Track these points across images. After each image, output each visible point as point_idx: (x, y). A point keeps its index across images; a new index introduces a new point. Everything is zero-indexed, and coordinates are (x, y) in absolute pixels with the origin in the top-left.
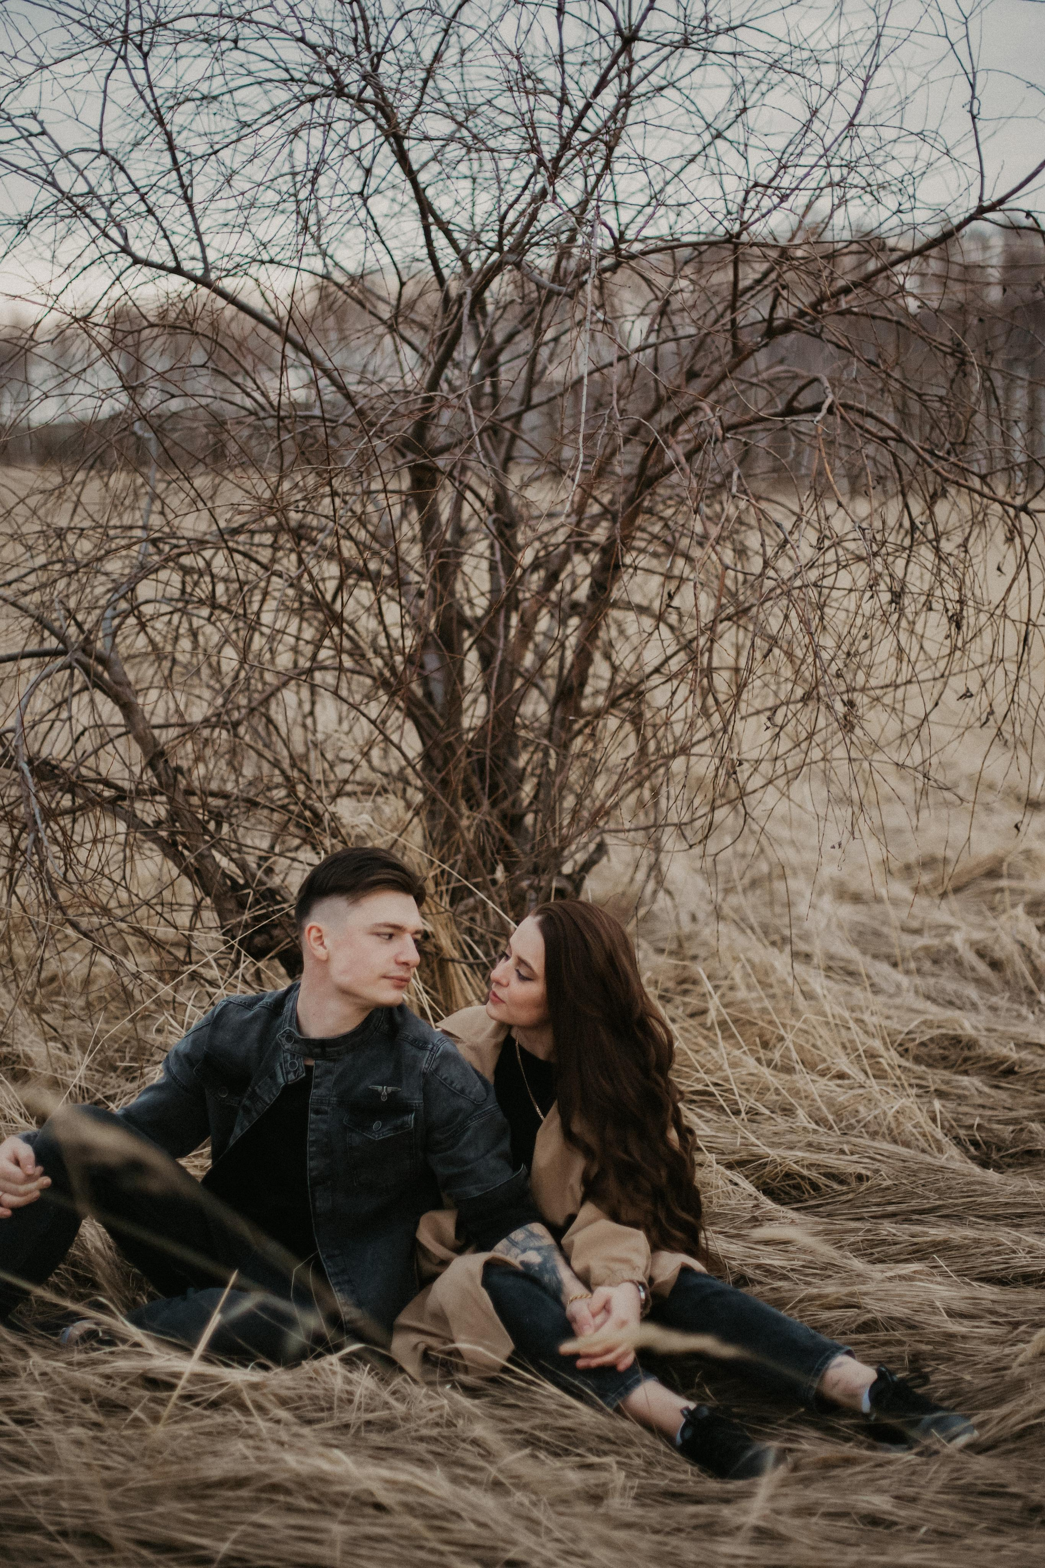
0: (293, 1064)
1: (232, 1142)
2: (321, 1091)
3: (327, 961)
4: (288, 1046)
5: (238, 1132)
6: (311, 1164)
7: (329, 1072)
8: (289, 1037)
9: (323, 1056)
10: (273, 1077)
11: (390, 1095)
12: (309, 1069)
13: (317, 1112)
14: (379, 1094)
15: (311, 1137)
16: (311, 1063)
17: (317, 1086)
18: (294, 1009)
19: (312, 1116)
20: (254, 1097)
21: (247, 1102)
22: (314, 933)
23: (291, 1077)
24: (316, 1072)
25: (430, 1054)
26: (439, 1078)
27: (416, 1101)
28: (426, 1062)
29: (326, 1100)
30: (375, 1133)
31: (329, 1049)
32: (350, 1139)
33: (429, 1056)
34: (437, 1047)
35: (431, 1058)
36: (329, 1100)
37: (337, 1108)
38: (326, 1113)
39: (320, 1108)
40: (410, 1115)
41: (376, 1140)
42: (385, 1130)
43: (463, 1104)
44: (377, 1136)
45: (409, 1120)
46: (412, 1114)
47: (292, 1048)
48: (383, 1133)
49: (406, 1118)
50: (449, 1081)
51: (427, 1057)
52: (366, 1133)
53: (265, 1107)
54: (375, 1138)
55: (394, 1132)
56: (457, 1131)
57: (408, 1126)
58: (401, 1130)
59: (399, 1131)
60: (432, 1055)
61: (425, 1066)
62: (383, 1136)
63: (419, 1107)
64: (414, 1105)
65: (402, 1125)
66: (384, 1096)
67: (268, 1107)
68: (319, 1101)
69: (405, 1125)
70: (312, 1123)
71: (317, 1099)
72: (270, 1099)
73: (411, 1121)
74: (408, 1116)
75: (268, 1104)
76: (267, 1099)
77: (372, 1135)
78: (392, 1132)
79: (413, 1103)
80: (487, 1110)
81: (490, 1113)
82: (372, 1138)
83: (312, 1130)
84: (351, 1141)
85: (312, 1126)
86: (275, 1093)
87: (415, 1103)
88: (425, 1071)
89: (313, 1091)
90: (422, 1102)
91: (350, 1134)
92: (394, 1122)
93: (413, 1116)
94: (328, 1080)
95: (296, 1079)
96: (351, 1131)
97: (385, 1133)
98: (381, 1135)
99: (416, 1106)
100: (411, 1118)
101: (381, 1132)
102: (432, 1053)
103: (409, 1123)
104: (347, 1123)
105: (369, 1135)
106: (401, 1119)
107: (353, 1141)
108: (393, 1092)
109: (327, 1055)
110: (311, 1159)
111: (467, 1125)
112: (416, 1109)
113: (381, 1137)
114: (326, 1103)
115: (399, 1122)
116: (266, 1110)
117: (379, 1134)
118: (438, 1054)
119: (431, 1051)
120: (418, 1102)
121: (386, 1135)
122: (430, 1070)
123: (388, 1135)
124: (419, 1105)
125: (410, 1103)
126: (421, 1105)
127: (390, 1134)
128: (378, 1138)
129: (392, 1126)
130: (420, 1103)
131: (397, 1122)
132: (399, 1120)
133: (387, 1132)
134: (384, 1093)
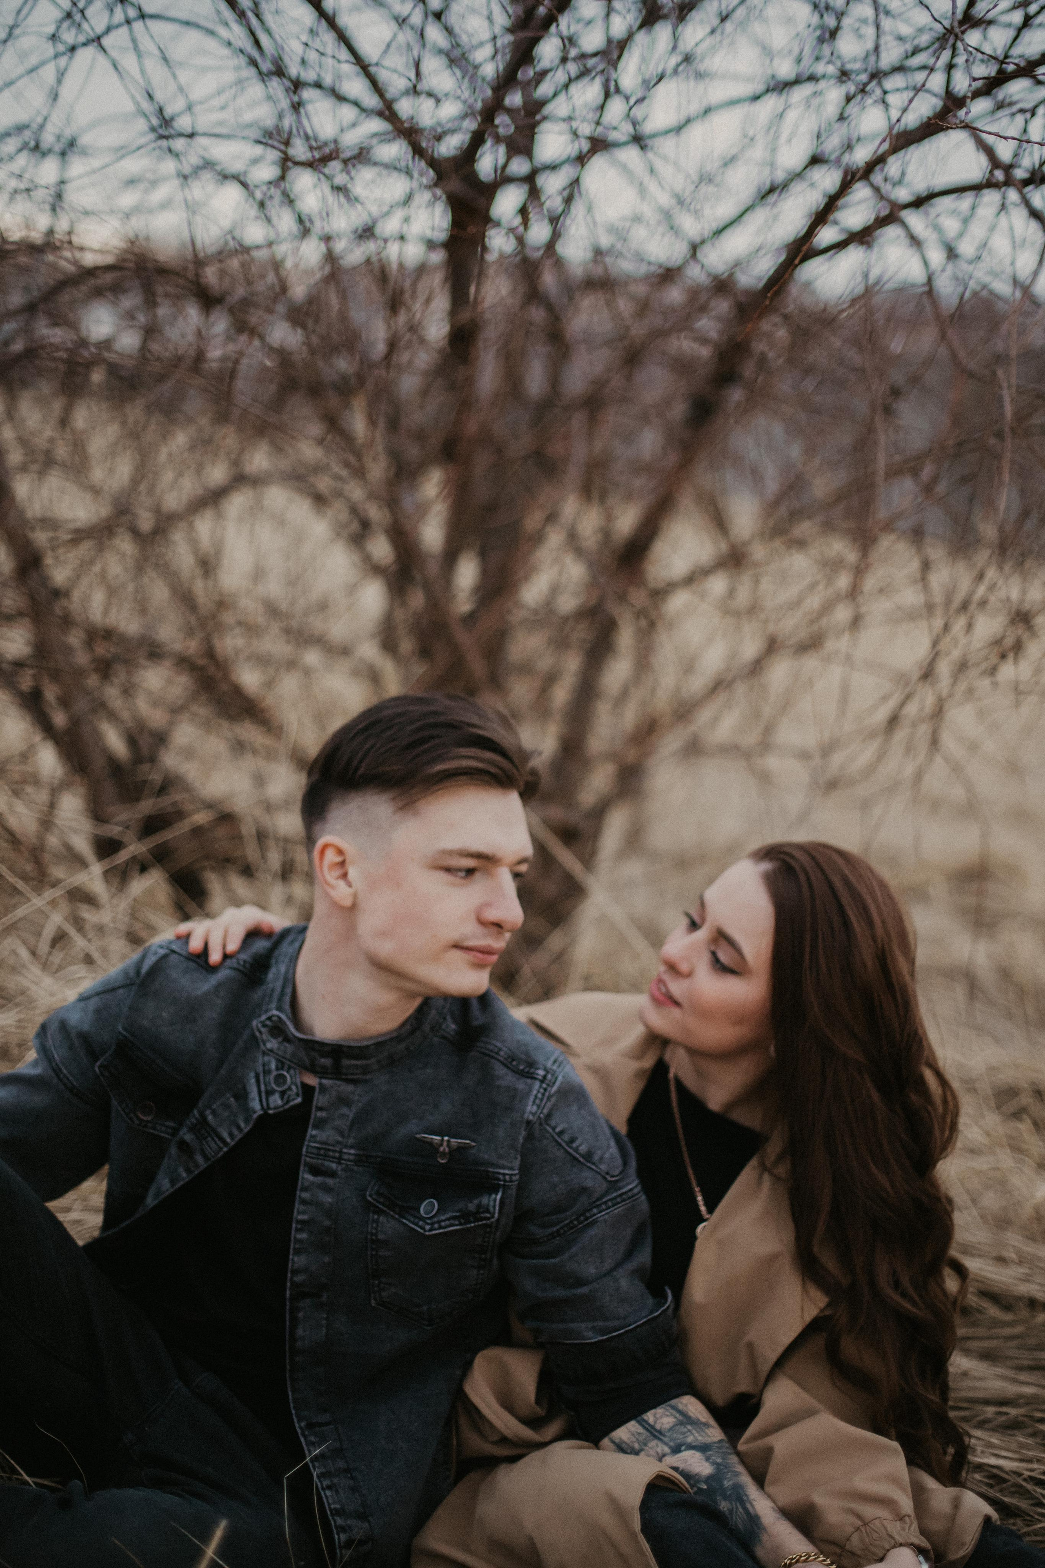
0: (280, 1079)
1: (150, 1201)
2: (327, 1135)
3: (353, 908)
4: (272, 1044)
5: (164, 1184)
6: (298, 1261)
7: (343, 1101)
8: (277, 1030)
9: (337, 1073)
10: (242, 1096)
11: (455, 1154)
12: (308, 1091)
13: (315, 1171)
14: (433, 1148)
15: (300, 1214)
16: (312, 1080)
17: (320, 1124)
18: (290, 982)
19: (306, 1177)
20: (203, 1129)
21: (188, 1137)
22: (332, 855)
23: (276, 1100)
24: (319, 1100)
25: (541, 1087)
26: (550, 1130)
27: (506, 1172)
28: (534, 1102)
29: (335, 1151)
30: (424, 1221)
31: (345, 1062)
32: (374, 1225)
33: (538, 1092)
34: (553, 1075)
35: (543, 1095)
36: (341, 1152)
37: (355, 1168)
38: (333, 1174)
39: (323, 1165)
40: (493, 1196)
41: (427, 1233)
42: (443, 1218)
43: (588, 1179)
44: (428, 1227)
45: (492, 1203)
46: (497, 1194)
47: (279, 1049)
48: (439, 1222)
49: (485, 1200)
50: (566, 1137)
51: (535, 1092)
52: (407, 1220)
53: (221, 1149)
54: (425, 1230)
55: (460, 1224)
56: (571, 1225)
57: (488, 1215)
58: (474, 1222)
59: (470, 1222)
60: (545, 1090)
61: (531, 1108)
62: (440, 1228)
63: (511, 1181)
64: (501, 1177)
65: (478, 1212)
66: (444, 1154)
67: (225, 1149)
68: (322, 1152)
69: (483, 1212)
70: (305, 1189)
71: (319, 1149)
72: (231, 1135)
73: (494, 1206)
74: (490, 1197)
75: (226, 1144)
76: (225, 1135)
77: (417, 1225)
78: (457, 1222)
79: (499, 1173)
80: (625, 1193)
81: (629, 1198)
82: (419, 1229)
83: (304, 1202)
84: (376, 1229)
85: (305, 1195)
86: (242, 1125)
87: (504, 1174)
88: (531, 1117)
89: (312, 1132)
90: (517, 1172)
91: (376, 1217)
92: (461, 1205)
93: (499, 1197)
94: (343, 1116)
95: (283, 1106)
96: (380, 1212)
97: (443, 1224)
98: (436, 1226)
99: (505, 1181)
100: (495, 1201)
101: (435, 1220)
102: (544, 1086)
103: (491, 1209)
104: (371, 1196)
105: (413, 1223)
106: (476, 1202)
107: (379, 1229)
108: (461, 1149)
109: (344, 1071)
110: (298, 1252)
111: (592, 1216)
112: (504, 1186)
113: (435, 1229)
114: (334, 1158)
115: (472, 1207)
116: (222, 1153)
117: (432, 1224)
118: (554, 1089)
119: (542, 1081)
120: (510, 1172)
121: (445, 1227)
122: (539, 1116)
123: (449, 1227)
124: (511, 1178)
125: (494, 1172)
126: (515, 1178)
127: (454, 1225)
128: (429, 1231)
129: (458, 1211)
130: (513, 1174)
131: (467, 1206)
132: (471, 1202)
133: (447, 1223)
134: (444, 1149)
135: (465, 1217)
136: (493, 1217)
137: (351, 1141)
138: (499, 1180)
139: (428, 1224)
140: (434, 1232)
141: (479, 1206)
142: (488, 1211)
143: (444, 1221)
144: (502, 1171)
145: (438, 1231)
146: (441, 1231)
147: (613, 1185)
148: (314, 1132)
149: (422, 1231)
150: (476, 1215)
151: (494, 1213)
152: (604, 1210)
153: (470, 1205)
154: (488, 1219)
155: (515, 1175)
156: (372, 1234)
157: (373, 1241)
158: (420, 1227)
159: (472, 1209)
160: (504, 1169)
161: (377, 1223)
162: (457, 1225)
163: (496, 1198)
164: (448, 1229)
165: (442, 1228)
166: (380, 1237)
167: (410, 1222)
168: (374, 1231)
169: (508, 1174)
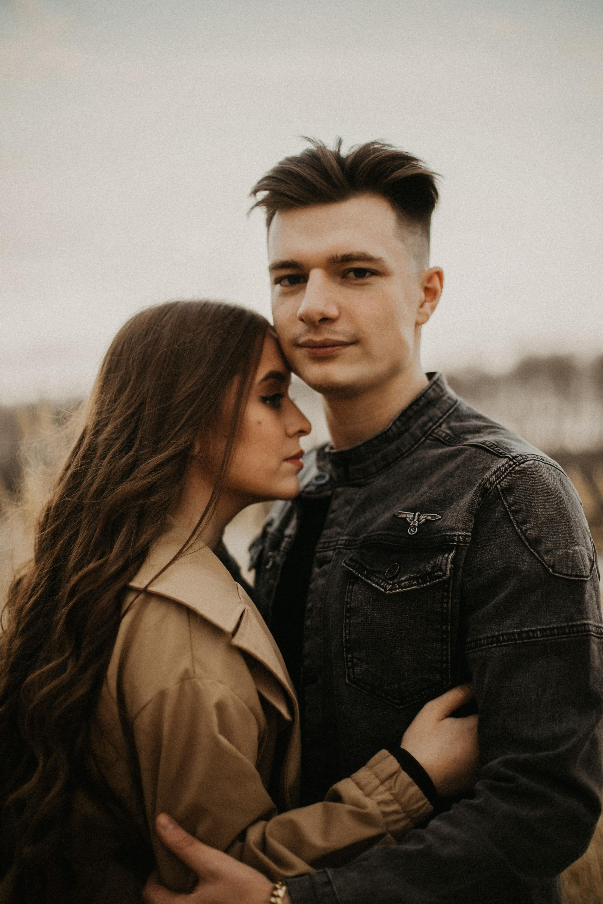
2: (332, 531)
7: (348, 501)
11: (424, 526)
13: (321, 563)
14: (406, 526)
17: (330, 524)
24: (333, 505)
25: (507, 463)
27: (460, 533)
28: (495, 473)
30: (385, 582)
32: (349, 595)
33: (503, 466)
34: (524, 458)
35: (507, 469)
38: (330, 560)
40: (447, 555)
41: (388, 592)
42: (404, 579)
44: (389, 587)
45: (444, 562)
46: (449, 554)
48: (399, 582)
49: (439, 560)
51: (499, 465)
52: (372, 581)
54: (385, 589)
55: (418, 584)
57: (441, 573)
58: (429, 581)
60: (511, 466)
61: (490, 476)
62: (400, 587)
63: (464, 542)
64: (456, 538)
65: (433, 572)
66: (414, 526)
68: (327, 545)
69: (437, 571)
73: (446, 565)
77: (379, 585)
78: (416, 583)
79: (455, 535)
82: (381, 589)
84: (351, 599)
87: (458, 536)
88: (488, 485)
89: (325, 531)
90: (470, 534)
92: (420, 567)
93: (451, 556)
96: (353, 578)
97: (403, 584)
98: (397, 585)
99: (459, 541)
100: (447, 560)
101: (396, 580)
102: (511, 463)
103: (444, 567)
104: (345, 560)
105: (376, 584)
106: (432, 562)
107: (352, 597)
112: (457, 546)
113: (396, 589)
114: (333, 546)
117: (393, 584)
120: (464, 533)
121: (405, 587)
122: (496, 486)
123: (408, 586)
124: (464, 539)
125: (450, 535)
126: (468, 540)
127: (412, 585)
128: (390, 590)
129: (416, 573)
130: (466, 536)
131: (425, 567)
132: (428, 564)
133: (407, 583)
134: (415, 523)
135: (423, 577)
136: (445, 574)
138: (454, 541)
139: (389, 584)
140: (394, 591)
141: (434, 566)
142: (441, 570)
143: (404, 581)
144: (457, 533)
145: (397, 591)
146: (400, 590)
149: (383, 590)
150: (431, 575)
151: (446, 570)
154: (440, 577)
155: (469, 536)
156: (348, 603)
157: (348, 610)
158: (383, 588)
159: (428, 569)
160: (459, 531)
161: (350, 591)
162: (415, 585)
163: (448, 557)
164: (407, 589)
165: (402, 588)
166: (353, 604)
167: (374, 582)
168: (349, 600)
169: (461, 535)
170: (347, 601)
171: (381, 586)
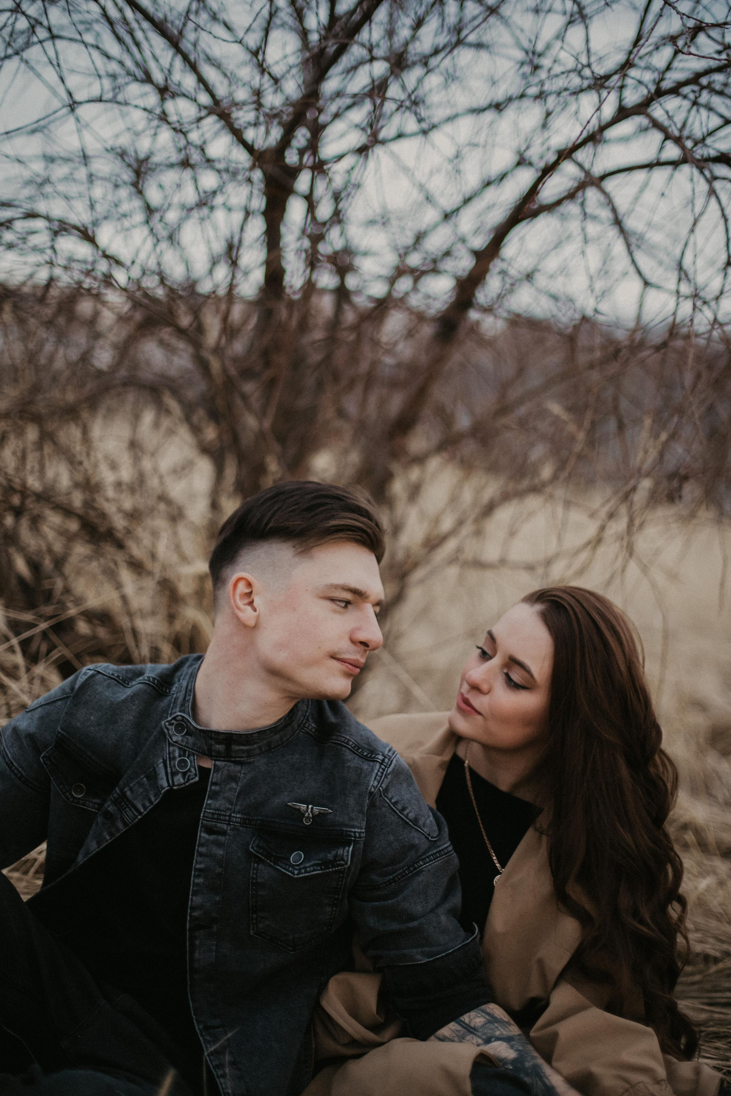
0: (183, 763)
1: (81, 859)
2: (219, 803)
3: (255, 627)
4: (177, 738)
5: (93, 846)
6: (196, 900)
7: (233, 778)
8: (181, 726)
9: (228, 756)
10: (153, 777)
11: (318, 818)
12: (204, 772)
13: (210, 831)
14: (301, 814)
15: (198, 864)
16: (207, 764)
17: (214, 795)
18: (190, 691)
19: (203, 836)
20: (123, 801)
21: (111, 808)
22: (242, 587)
23: (179, 779)
24: (213, 777)
25: (380, 767)
26: (388, 801)
27: (356, 830)
28: (375, 778)
29: (226, 816)
30: (292, 867)
31: (235, 748)
32: (255, 871)
33: (379, 771)
34: (389, 759)
35: (382, 773)
36: (230, 816)
37: (241, 828)
38: (224, 833)
39: (216, 826)
40: (347, 848)
41: (296, 876)
42: (308, 865)
43: (416, 838)
44: (296, 872)
45: (345, 854)
46: (349, 847)
47: (182, 741)
48: (305, 868)
49: (340, 851)
50: (400, 807)
51: (376, 771)
52: (280, 867)
53: (136, 817)
54: (294, 874)
55: (321, 869)
56: (404, 874)
57: (343, 862)
58: (332, 868)
59: (329, 868)
60: (384, 770)
61: (373, 783)
62: (306, 872)
63: (360, 837)
64: (353, 834)
65: (335, 861)
66: (308, 818)
67: (139, 817)
68: (216, 816)
69: (339, 860)
70: (201, 845)
71: (213, 813)
72: (145, 807)
73: (348, 856)
74: (344, 849)
75: (140, 813)
76: (140, 806)
77: (288, 870)
78: (319, 868)
79: (352, 832)
80: (443, 850)
81: (445, 854)
82: (290, 874)
83: (201, 854)
84: (256, 874)
85: (203, 850)
86: (153, 799)
87: (355, 832)
88: (373, 790)
89: (208, 801)
90: (364, 830)
91: (256, 865)
92: (322, 855)
93: (351, 849)
94: (231, 789)
95: (184, 783)
96: (259, 861)
97: (308, 869)
98: (303, 871)
99: (355, 837)
100: (348, 852)
101: (302, 866)
102: (383, 766)
103: (346, 858)
104: (252, 848)
105: (285, 869)
106: (334, 852)
107: (258, 874)
108: (321, 815)
109: (234, 754)
110: (195, 893)
111: (419, 867)
112: (354, 841)
113: (302, 874)
114: (225, 820)
115: (330, 856)
116: (137, 820)
117: (300, 869)
118: (390, 770)
119: (381, 764)
120: (359, 830)
121: (310, 872)
122: (379, 789)
123: (313, 871)
124: (359, 835)
125: (347, 831)
126: (363, 835)
127: (316, 870)
128: (297, 874)
129: (319, 860)
130: (361, 832)
131: (326, 856)
132: (330, 853)
133: (312, 868)
134: (309, 814)
135: (325, 864)
136: (347, 864)
137: (238, 808)
138: (351, 836)
139: (297, 870)
140: (301, 875)
141: (336, 856)
142: (343, 860)
143: (310, 867)
144: (353, 830)
145: (304, 875)
146: (306, 874)
147: (433, 844)
148: (209, 802)
149: (292, 875)
150: (333, 862)
151: (347, 861)
152: (428, 862)
153: (329, 855)
154: (343, 865)
155: (363, 833)
156: (253, 879)
157: (253, 884)
158: (291, 872)
159: (330, 858)
160: (354, 828)
161: (257, 869)
162: (319, 870)
163: (349, 850)
164: (312, 873)
165: (308, 872)
166: (259, 880)
167: (283, 868)
168: (255, 876)
169: (358, 832)
170: (253, 877)
171: (289, 871)
